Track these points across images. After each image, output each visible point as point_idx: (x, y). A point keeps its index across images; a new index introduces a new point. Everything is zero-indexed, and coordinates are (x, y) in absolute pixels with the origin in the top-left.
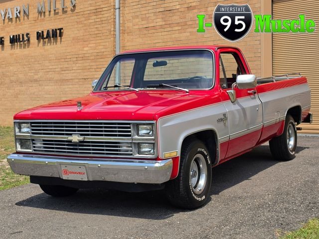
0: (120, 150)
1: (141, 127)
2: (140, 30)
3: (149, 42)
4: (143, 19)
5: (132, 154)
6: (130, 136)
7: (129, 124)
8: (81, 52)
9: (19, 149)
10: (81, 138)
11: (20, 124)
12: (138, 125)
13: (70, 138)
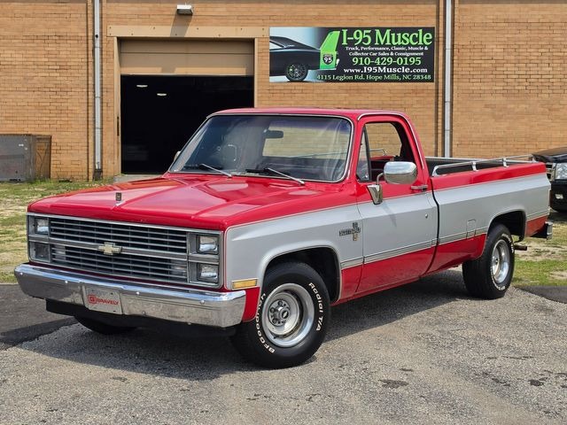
0: (171, 273)
1: (203, 239)
5: (186, 280)
6: (185, 251)
7: (185, 233)
9: (33, 258)
10: (117, 249)
11: (36, 218)
12: (198, 236)
13: (101, 247)
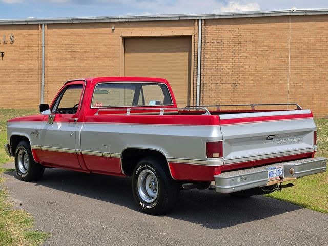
2: (56, 59)
3: (63, 65)
4: (59, 54)
8: (17, 67)
